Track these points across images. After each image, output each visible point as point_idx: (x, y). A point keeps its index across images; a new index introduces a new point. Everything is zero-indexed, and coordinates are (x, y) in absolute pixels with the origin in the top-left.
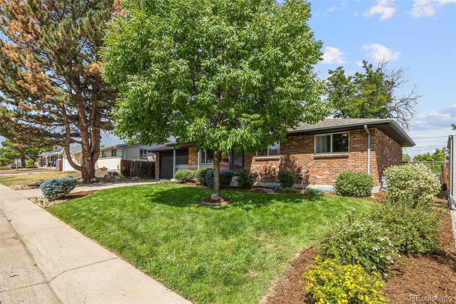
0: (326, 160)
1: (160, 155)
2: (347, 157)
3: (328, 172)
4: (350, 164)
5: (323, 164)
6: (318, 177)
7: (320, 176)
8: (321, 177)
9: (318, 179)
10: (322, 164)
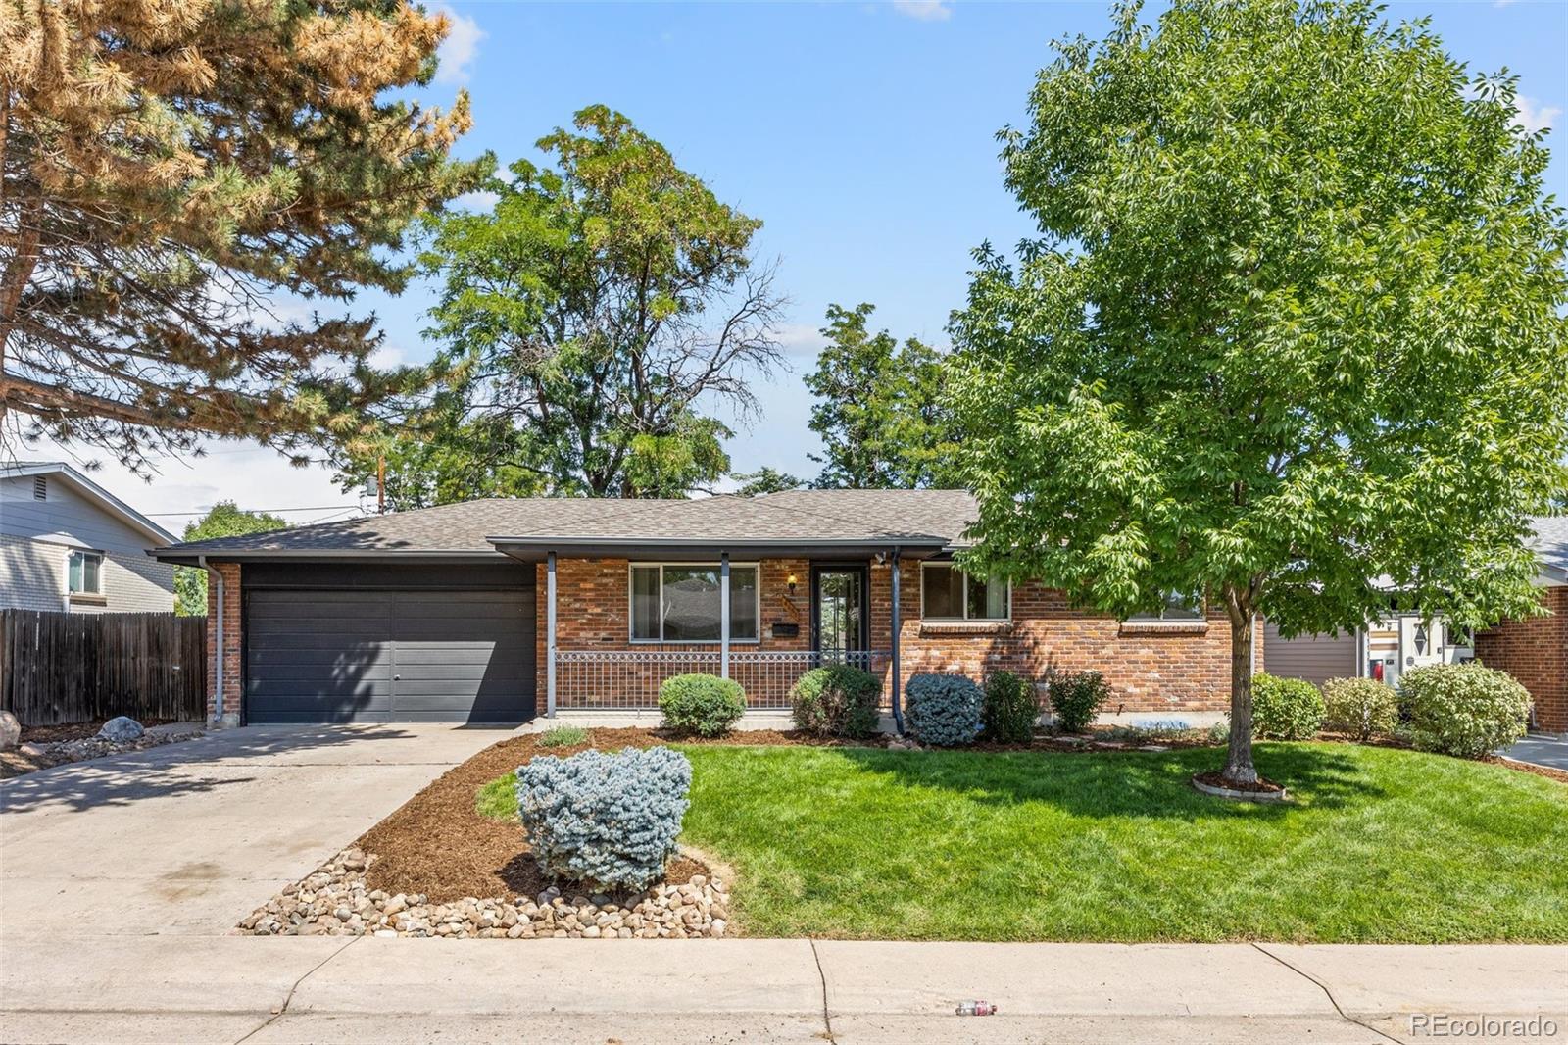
0: (1151, 640)
1: (243, 580)
2: (1201, 633)
3: (1157, 676)
4: (1210, 652)
5: (1145, 651)
6: (1131, 689)
7: (1136, 686)
8: (1137, 690)
9: (1131, 695)
10: (1143, 652)
